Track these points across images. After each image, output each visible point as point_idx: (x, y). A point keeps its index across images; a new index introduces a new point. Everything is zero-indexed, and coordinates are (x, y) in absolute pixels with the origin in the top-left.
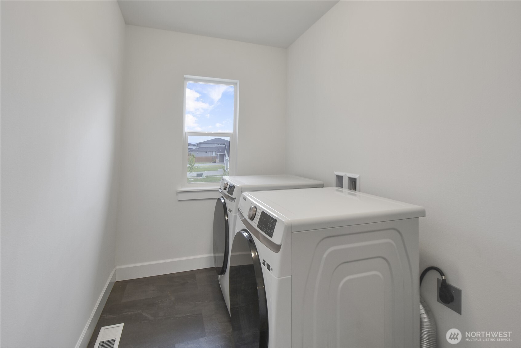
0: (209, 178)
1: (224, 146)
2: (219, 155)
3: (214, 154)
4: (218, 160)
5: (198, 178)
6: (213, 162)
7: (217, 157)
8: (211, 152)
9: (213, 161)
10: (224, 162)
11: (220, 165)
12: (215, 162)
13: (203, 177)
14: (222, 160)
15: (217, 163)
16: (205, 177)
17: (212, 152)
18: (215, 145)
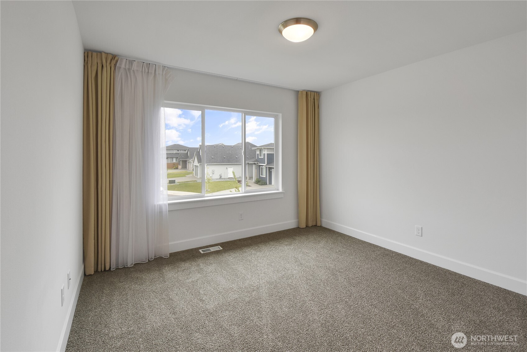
0: (183, 184)
1: (186, 152)
2: (181, 161)
3: (174, 161)
4: (180, 167)
5: (172, 184)
6: (175, 169)
7: (179, 164)
8: (171, 159)
9: (174, 167)
10: (186, 168)
11: (183, 171)
12: (177, 168)
13: (176, 184)
14: (185, 167)
15: (180, 169)
16: (178, 184)
17: (173, 158)
18: (175, 152)
